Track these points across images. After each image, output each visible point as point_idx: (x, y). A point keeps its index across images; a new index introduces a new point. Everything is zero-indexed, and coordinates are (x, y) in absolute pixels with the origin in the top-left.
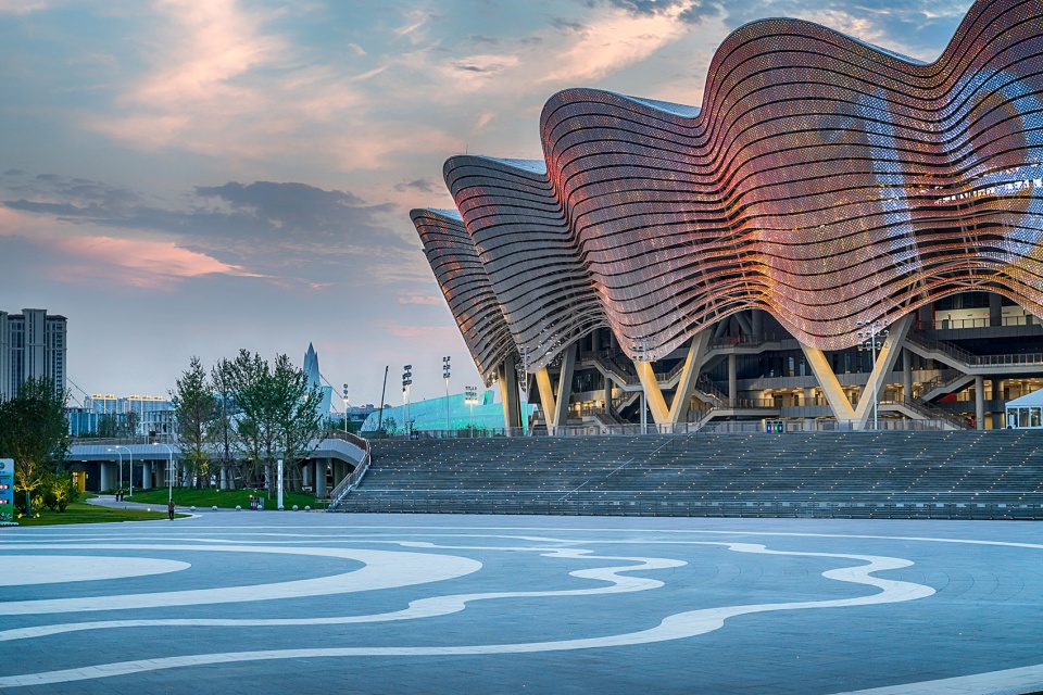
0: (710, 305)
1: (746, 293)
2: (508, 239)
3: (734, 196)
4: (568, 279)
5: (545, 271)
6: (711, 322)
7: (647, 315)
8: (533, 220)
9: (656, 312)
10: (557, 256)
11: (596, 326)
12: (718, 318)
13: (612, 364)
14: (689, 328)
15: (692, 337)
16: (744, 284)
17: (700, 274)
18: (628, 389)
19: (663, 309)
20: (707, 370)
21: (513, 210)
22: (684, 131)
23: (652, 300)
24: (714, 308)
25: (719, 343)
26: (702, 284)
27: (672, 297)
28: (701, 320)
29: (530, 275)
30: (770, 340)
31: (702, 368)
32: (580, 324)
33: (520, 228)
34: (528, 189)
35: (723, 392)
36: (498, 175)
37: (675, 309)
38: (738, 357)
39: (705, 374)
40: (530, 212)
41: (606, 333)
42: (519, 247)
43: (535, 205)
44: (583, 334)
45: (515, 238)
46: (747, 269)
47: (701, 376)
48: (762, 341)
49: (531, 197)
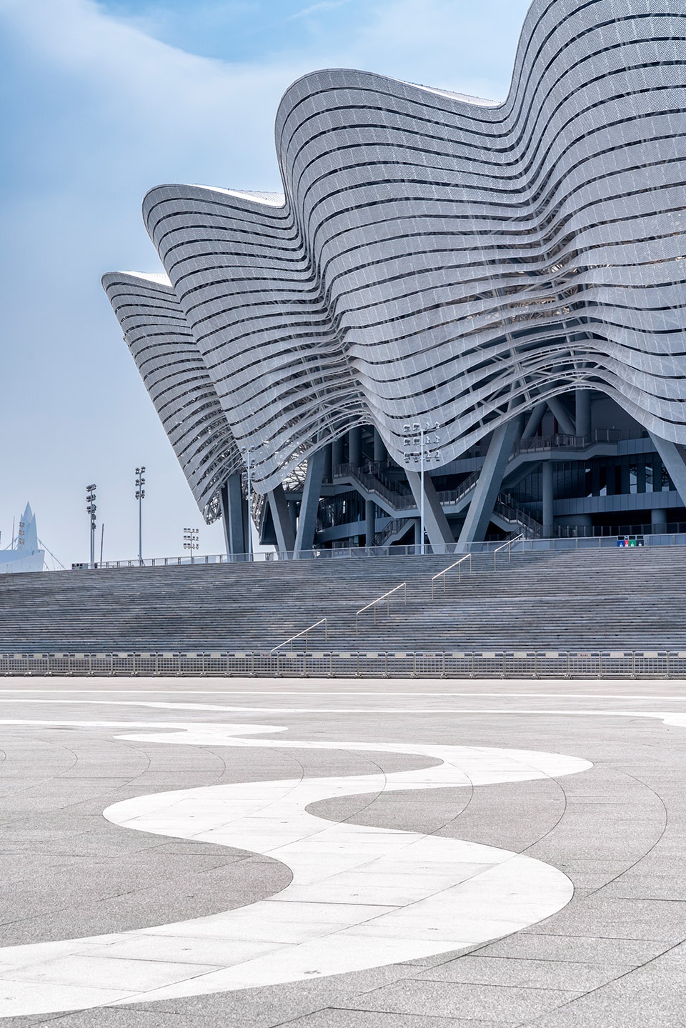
0: (518, 385)
1: (571, 366)
2: (230, 302)
3: (555, 221)
4: (314, 358)
5: (282, 346)
6: (520, 409)
7: (425, 402)
8: (266, 273)
9: (439, 396)
10: (298, 324)
11: (353, 425)
12: (529, 404)
13: (375, 481)
14: (487, 420)
15: (490, 435)
16: (569, 354)
17: (502, 340)
18: (397, 514)
19: (449, 391)
20: (511, 486)
21: (236, 260)
22: (484, 128)
23: (432, 379)
24: (525, 388)
25: (529, 445)
26: (506, 355)
27: (462, 374)
28: (504, 408)
29: (261, 353)
30: (602, 441)
31: (505, 482)
32: (329, 422)
33: (248, 286)
34: (259, 229)
35: (533, 517)
36: (217, 209)
37: (467, 392)
38: (557, 465)
39: (507, 491)
40: (261, 262)
41: (367, 435)
42: (245, 313)
43: (268, 252)
44: (335, 436)
45: (240, 300)
46: (573, 329)
47: (502, 497)
48: (591, 441)
49: (264, 240)
